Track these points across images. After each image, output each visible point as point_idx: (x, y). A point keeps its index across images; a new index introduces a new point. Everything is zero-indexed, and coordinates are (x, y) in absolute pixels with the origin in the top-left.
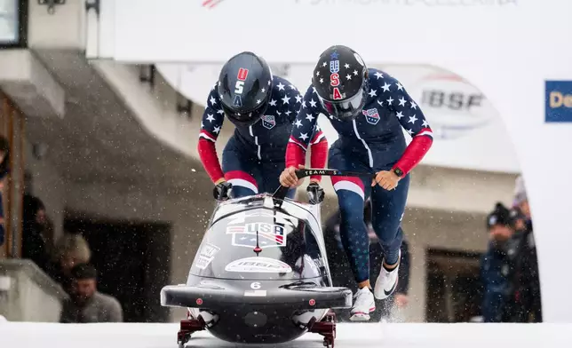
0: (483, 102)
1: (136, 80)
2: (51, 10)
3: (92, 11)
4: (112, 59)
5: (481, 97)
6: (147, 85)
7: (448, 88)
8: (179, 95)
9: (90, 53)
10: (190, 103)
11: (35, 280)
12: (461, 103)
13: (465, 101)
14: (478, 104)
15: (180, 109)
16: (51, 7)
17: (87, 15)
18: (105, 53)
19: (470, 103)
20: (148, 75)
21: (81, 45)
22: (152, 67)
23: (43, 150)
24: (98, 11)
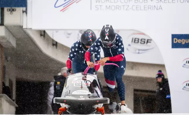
0: (152, 41)
1: (39, 35)
2: (11, 13)
3: (25, 13)
4: (31, 29)
5: (151, 40)
6: (42, 37)
7: (140, 37)
8: (53, 40)
9: (24, 27)
10: (57, 43)
11: (7, 101)
12: (145, 42)
13: (146, 41)
14: (150, 42)
15: (53, 45)
16: (11, 12)
17: (23, 15)
18: (29, 27)
19: (147, 42)
20: (43, 34)
21: (21, 25)
22: (44, 32)
23: (9, 58)
24: (26, 13)
